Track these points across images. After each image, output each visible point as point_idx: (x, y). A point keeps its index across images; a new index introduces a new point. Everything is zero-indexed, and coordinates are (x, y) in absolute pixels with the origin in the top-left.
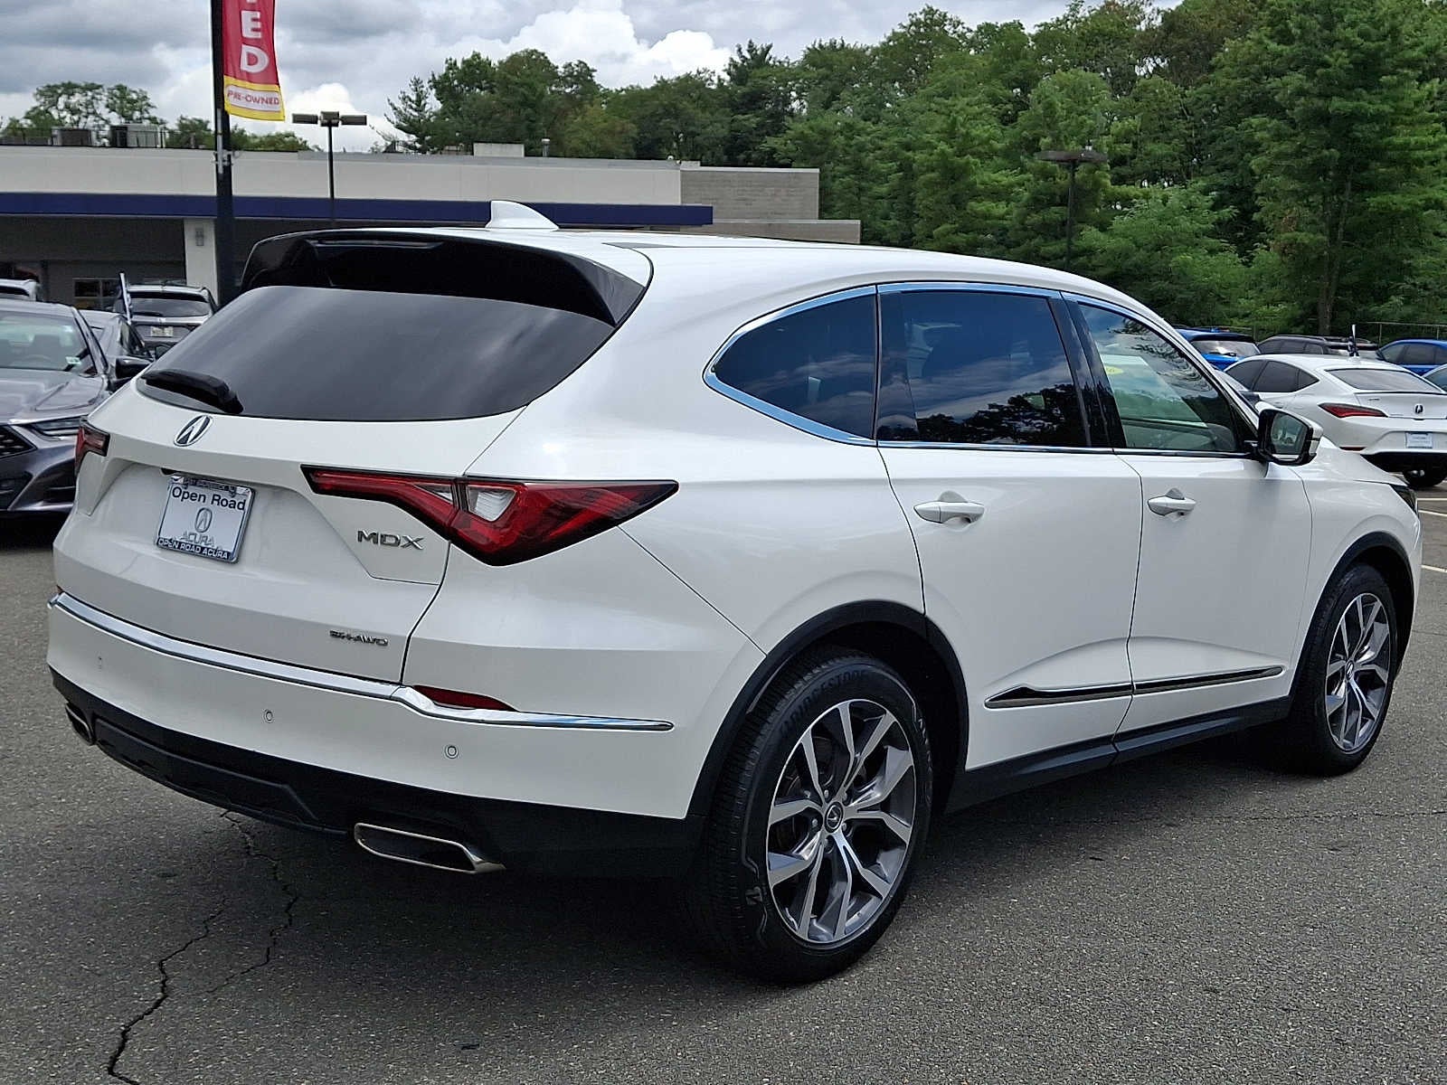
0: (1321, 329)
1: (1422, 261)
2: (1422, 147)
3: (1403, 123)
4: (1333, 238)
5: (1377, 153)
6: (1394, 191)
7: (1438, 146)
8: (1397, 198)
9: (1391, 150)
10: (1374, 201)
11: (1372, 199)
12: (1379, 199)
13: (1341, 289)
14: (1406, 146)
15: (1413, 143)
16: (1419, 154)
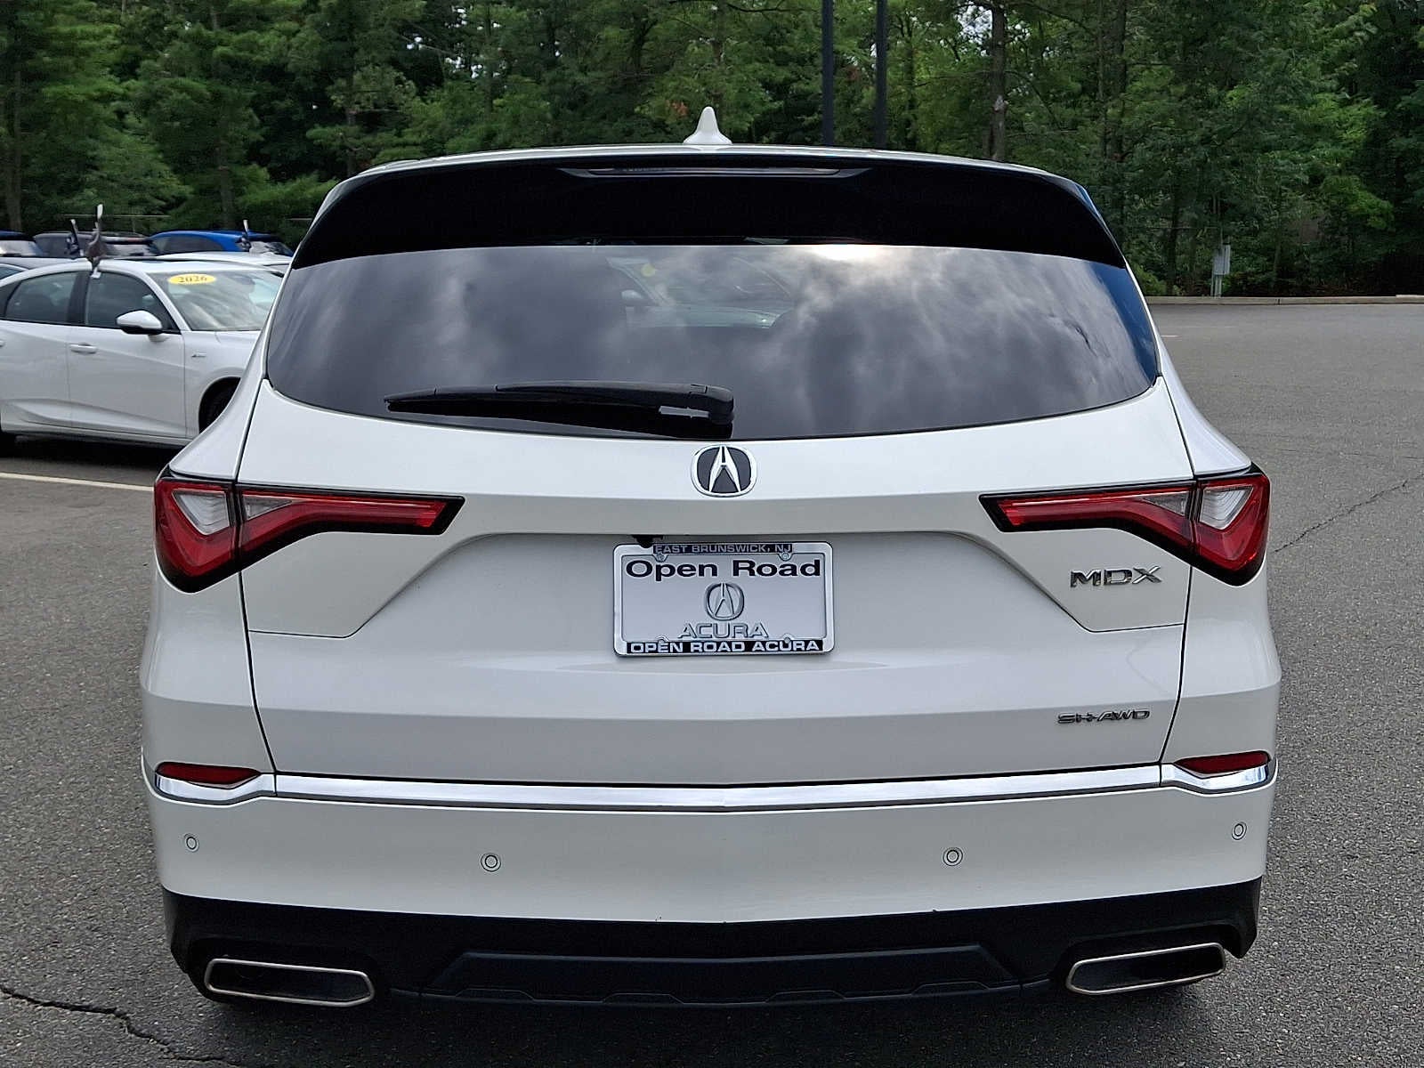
0: (12, 224)
1: (103, 152)
2: (86, 36)
3: (64, 12)
4: (11, 131)
5: (42, 42)
6: (65, 82)
7: (103, 37)
8: (70, 88)
9: (56, 39)
10: (50, 91)
11: (47, 89)
12: (54, 89)
13: (26, 181)
14: (72, 35)
15: (79, 32)
16: (86, 43)
